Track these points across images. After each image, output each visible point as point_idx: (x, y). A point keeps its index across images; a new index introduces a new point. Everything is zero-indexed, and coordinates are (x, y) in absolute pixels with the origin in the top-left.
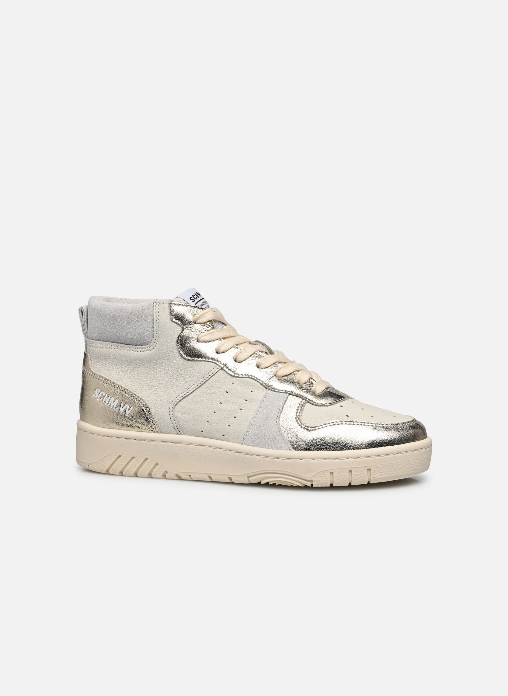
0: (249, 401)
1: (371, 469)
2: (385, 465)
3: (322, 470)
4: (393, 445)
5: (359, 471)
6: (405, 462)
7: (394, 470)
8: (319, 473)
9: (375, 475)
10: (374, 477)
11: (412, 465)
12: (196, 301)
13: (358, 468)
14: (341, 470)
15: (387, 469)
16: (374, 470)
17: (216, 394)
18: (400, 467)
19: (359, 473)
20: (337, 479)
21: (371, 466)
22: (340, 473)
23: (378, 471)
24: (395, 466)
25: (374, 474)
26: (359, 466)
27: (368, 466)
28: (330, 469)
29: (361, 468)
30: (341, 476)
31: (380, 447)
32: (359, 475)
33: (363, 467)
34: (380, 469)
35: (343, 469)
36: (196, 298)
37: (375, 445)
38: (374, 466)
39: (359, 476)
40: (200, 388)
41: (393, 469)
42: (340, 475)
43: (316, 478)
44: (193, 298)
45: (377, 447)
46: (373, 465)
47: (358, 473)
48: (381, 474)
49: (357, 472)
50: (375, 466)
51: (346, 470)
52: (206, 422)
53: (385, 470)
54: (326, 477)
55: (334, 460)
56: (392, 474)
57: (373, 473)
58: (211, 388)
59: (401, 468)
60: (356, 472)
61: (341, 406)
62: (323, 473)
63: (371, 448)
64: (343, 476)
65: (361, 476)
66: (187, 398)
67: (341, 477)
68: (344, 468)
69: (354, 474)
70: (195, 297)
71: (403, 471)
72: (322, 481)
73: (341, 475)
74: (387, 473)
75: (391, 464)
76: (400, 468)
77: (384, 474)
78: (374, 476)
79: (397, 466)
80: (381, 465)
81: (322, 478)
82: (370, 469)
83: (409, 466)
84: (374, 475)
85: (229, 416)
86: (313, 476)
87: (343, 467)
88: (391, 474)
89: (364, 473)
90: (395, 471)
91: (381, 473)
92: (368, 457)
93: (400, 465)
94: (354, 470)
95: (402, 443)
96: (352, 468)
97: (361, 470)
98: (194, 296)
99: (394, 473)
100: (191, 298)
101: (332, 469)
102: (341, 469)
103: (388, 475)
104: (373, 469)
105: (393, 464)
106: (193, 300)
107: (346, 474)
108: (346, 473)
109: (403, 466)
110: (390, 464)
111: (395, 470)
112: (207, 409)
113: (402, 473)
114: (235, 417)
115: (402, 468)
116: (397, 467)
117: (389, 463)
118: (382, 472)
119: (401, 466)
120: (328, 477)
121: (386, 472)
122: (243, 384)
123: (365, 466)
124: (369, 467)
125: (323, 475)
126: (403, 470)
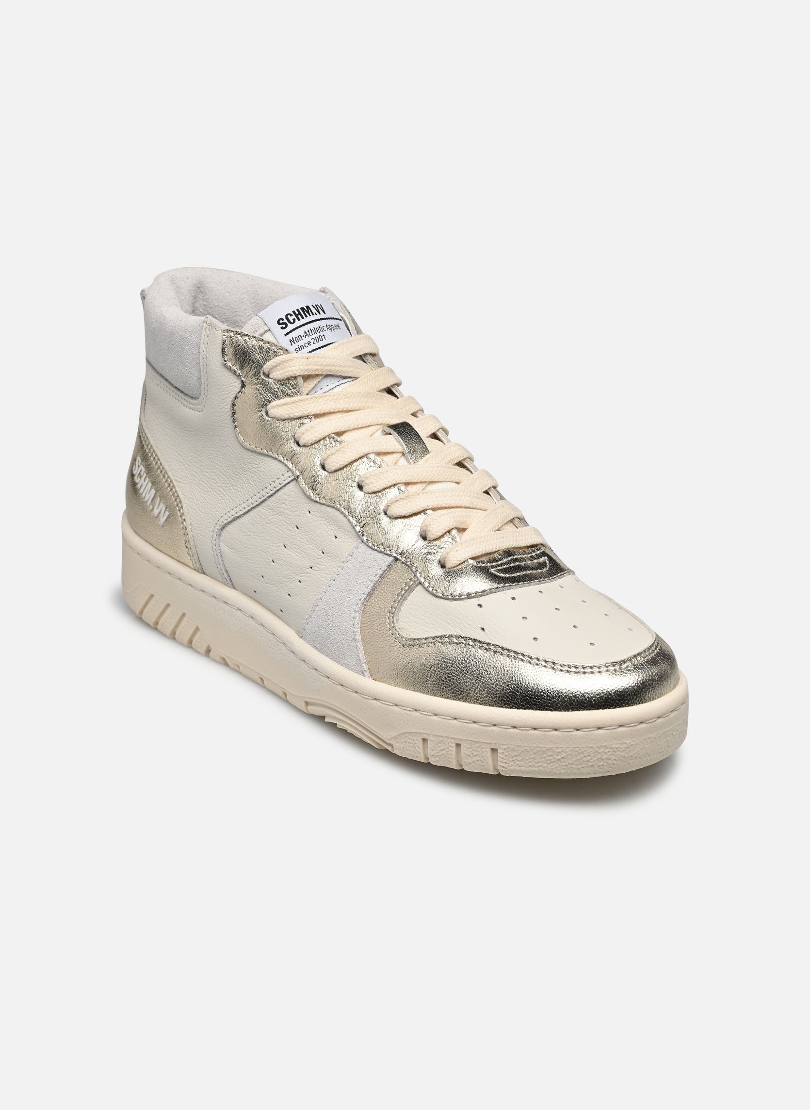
0: (327, 555)
1: (499, 751)
2: (527, 748)
3: (409, 731)
4: (551, 710)
5: (474, 749)
6: (571, 749)
7: (545, 760)
8: (403, 734)
9: (506, 763)
10: (504, 767)
11: (590, 758)
12: (290, 327)
13: (473, 743)
14: (441, 739)
15: (531, 756)
16: (503, 753)
17: (279, 527)
18: (559, 757)
19: (475, 753)
20: (433, 753)
21: (497, 745)
22: (440, 745)
23: (512, 757)
24: (548, 754)
25: (504, 761)
26: (475, 740)
27: (491, 743)
28: (422, 731)
29: (478, 745)
30: (442, 750)
31: (525, 709)
32: (474, 756)
33: (483, 742)
34: (516, 754)
35: (445, 739)
36: (292, 321)
37: (514, 703)
38: (503, 745)
39: (475, 759)
40: (260, 507)
41: (545, 758)
42: (439, 749)
43: (398, 742)
44: (285, 321)
45: (517, 709)
46: (502, 743)
47: (473, 752)
48: (517, 763)
49: (471, 750)
50: (506, 746)
51: (450, 740)
52: (259, 577)
53: (528, 758)
54: (416, 745)
55: (430, 717)
56: (541, 768)
57: (503, 758)
58: (275, 513)
59: (562, 760)
60: (468, 748)
61: (480, 606)
62: (409, 736)
63: (506, 708)
64: (444, 752)
65: (478, 759)
66: (239, 520)
67: (441, 753)
68: (446, 737)
69: (466, 752)
70: (291, 319)
71: (566, 766)
72: (408, 750)
73: (442, 748)
74: (530, 764)
75: (538, 749)
76: (559, 760)
77: (524, 764)
78: (503, 765)
79: (551, 753)
80: (519, 746)
81: (409, 746)
82: (496, 750)
83: (580, 759)
84: (503, 763)
85: (291, 577)
86: (393, 737)
87: (445, 735)
88: (539, 767)
89: (483, 755)
90: (548, 764)
91: (518, 761)
92: (495, 725)
93: (559, 754)
94: (465, 744)
95: (573, 709)
96: (462, 740)
97: (478, 747)
98: (289, 316)
99: (547, 767)
100: (281, 321)
101: (425, 734)
102: (441, 736)
103: (533, 768)
104: (502, 751)
105: (544, 749)
106: (284, 326)
107: (450, 748)
108: (450, 746)
109: (565, 757)
110: (537, 747)
111: (549, 761)
112: (264, 552)
113: (564, 769)
114: (300, 582)
115: (565, 760)
116: (551, 755)
117: (535, 745)
118: (521, 760)
119: (563, 756)
120: (417, 746)
121: (529, 762)
122: (324, 518)
123: (486, 742)
124: (494, 745)
125: (410, 741)
126: (567, 764)
